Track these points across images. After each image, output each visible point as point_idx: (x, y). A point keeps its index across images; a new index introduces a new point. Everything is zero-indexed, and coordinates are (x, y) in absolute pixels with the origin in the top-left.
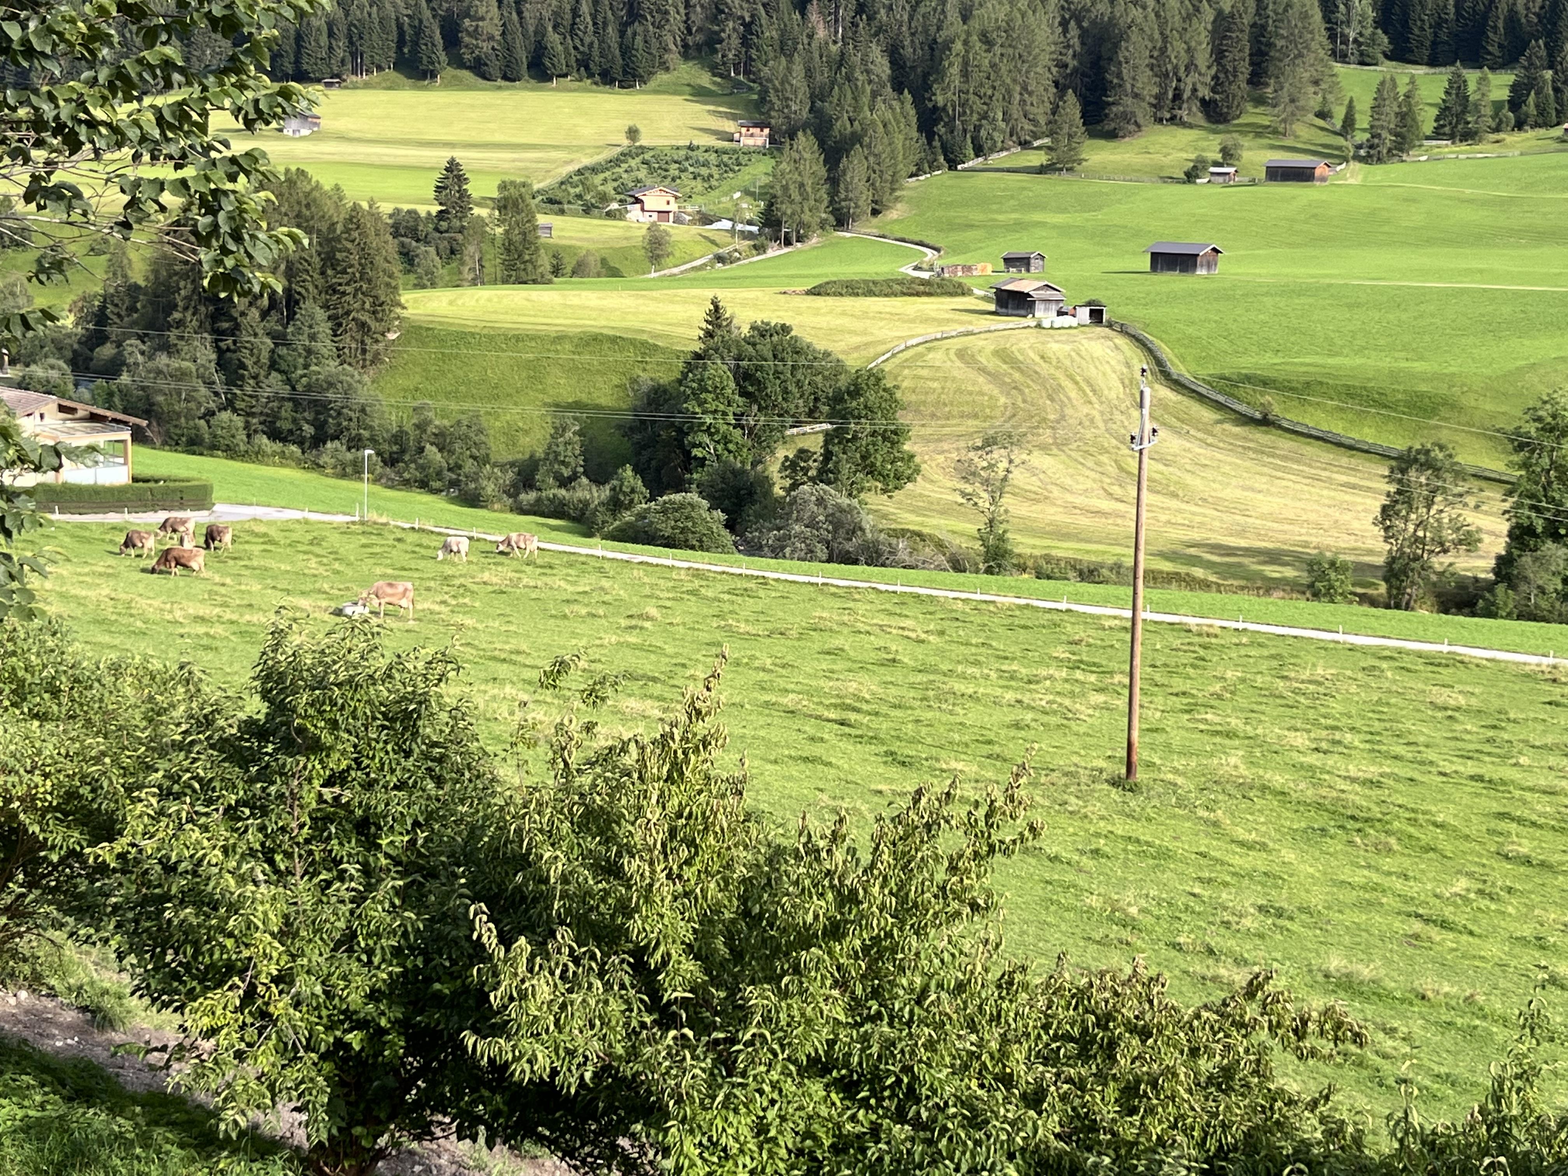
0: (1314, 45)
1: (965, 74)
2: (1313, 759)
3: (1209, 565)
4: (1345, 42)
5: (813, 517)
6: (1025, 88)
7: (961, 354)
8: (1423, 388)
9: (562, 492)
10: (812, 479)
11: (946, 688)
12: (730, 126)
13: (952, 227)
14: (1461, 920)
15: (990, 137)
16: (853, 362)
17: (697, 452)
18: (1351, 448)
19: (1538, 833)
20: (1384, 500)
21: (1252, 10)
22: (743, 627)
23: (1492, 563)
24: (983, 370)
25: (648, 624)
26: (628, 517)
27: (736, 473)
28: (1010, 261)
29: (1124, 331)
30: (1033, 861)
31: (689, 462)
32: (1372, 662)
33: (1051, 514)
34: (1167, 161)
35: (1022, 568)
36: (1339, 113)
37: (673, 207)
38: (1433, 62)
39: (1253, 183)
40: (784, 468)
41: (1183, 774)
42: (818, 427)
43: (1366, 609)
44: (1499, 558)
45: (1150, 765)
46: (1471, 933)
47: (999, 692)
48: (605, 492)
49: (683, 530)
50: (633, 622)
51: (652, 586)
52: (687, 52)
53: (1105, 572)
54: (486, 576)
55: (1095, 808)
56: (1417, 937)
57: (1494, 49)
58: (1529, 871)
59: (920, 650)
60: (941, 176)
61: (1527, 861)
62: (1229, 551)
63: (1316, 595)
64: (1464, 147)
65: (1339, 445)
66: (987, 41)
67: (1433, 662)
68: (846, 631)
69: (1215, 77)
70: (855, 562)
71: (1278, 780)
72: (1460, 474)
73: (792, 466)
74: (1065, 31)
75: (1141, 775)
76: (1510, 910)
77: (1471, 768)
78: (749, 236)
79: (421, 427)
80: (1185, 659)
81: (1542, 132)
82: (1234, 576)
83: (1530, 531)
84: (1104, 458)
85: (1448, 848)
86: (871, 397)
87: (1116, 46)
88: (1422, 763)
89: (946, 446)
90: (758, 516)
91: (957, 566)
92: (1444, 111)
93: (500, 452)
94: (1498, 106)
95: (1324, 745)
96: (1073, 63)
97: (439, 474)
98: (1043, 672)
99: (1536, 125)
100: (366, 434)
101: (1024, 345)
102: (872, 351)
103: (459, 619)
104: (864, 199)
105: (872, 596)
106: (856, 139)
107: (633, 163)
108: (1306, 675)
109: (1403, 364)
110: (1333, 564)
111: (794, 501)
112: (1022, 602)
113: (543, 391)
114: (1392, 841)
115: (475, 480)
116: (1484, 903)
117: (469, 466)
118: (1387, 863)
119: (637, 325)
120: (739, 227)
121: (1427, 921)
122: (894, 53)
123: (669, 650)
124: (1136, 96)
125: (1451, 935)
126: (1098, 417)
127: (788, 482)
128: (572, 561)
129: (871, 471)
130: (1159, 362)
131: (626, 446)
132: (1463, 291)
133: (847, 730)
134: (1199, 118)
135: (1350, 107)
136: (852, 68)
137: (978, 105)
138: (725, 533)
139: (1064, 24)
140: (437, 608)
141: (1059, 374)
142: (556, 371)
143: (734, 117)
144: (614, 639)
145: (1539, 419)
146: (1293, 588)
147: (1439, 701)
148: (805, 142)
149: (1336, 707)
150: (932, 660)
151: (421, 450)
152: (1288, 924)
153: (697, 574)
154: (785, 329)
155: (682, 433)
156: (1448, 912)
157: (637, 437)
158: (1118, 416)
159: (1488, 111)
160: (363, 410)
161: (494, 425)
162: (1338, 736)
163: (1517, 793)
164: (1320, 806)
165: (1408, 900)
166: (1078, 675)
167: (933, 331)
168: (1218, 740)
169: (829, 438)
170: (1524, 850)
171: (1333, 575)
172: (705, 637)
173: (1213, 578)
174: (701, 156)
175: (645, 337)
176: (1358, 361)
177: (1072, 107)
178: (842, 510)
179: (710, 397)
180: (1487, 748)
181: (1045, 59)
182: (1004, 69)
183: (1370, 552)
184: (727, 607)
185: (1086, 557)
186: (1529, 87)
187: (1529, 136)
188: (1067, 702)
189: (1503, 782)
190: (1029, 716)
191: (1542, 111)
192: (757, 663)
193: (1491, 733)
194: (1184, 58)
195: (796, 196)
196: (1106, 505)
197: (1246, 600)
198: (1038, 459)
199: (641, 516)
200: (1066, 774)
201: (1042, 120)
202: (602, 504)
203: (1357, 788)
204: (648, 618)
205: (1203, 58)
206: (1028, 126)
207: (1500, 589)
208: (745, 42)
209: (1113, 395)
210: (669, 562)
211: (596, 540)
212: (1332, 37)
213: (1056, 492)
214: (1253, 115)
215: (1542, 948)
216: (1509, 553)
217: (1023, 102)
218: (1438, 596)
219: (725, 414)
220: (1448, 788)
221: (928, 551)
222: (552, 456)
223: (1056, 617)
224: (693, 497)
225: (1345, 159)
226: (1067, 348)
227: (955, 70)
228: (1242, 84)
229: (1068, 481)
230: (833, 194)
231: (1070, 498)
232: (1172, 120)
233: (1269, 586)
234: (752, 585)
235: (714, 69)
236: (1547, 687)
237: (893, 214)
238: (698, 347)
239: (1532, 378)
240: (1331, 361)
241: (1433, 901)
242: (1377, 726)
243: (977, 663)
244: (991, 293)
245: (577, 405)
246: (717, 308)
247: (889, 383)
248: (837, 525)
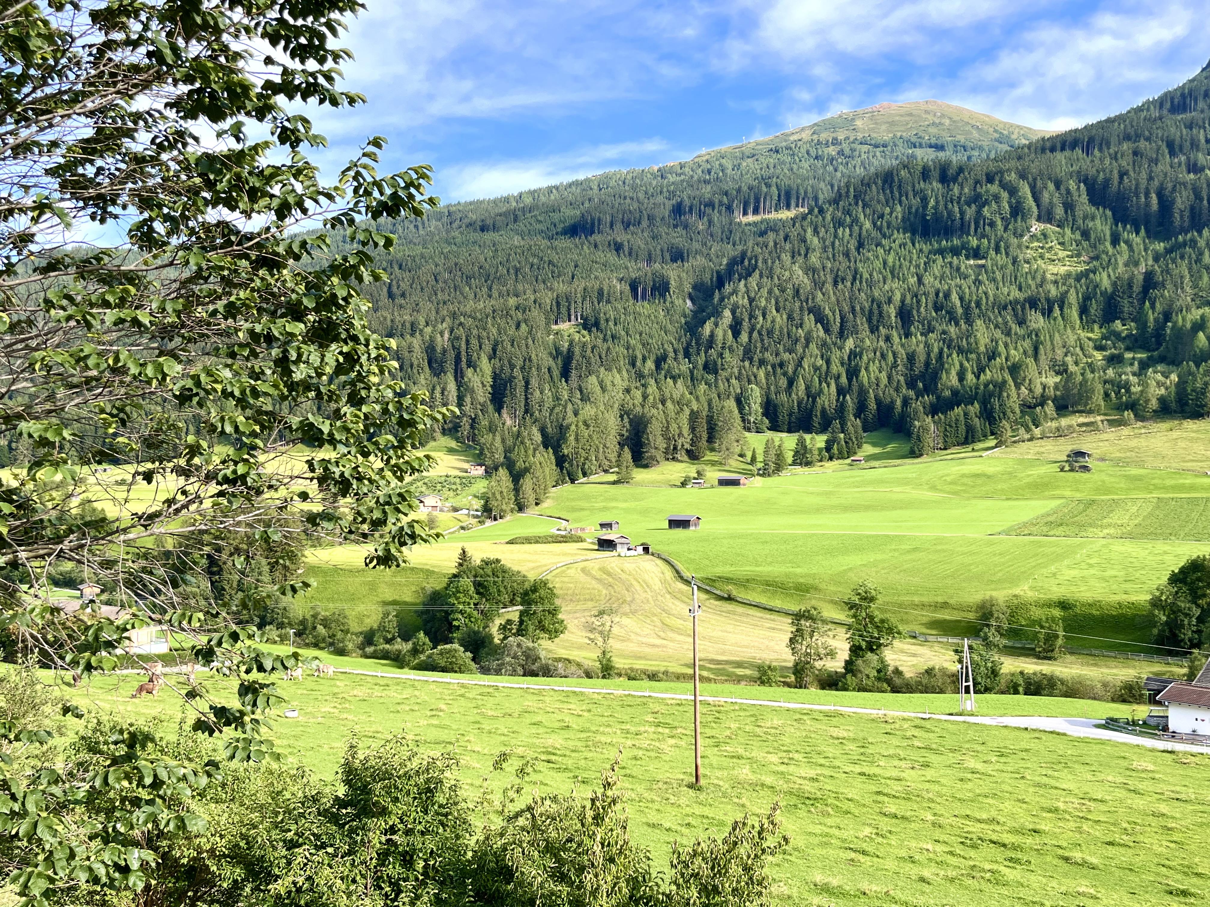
0: (735, 425)
1: (577, 440)
2: (783, 768)
3: (709, 670)
4: (749, 423)
5: (515, 654)
6: (605, 446)
7: (583, 570)
8: (801, 580)
9: (387, 646)
10: (514, 634)
11: (596, 740)
12: (466, 466)
13: (574, 510)
14: (870, 849)
15: (590, 468)
16: (532, 576)
17: (455, 623)
18: (771, 610)
19: (897, 801)
20: (790, 635)
21: (707, 409)
22: (490, 713)
23: (843, 664)
24: (594, 578)
25: (441, 714)
26: (423, 657)
27: (476, 633)
28: (602, 525)
29: (659, 557)
30: (658, 831)
31: (451, 628)
32: (798, 716)
33: (632, 647)
34: (672, 477)
35: (620, 675)
36: (749, 455)
37: (439, 504)
38: (789, 431)
39: (712, 487)
40: (500, 629)
41: (721, 779)
42: (515, 608)
43: (787, 689)
44: (846, 661)
45: (705, 776)
46: (878, 856)
47: (623, 740)
48: (409, 646)
49: (451, 663)
50: (434, 713)
51: (441, 693)
52: (444, 432)
53: (661, 675)
54: (355, 692)
55: (683, 801)
56: (852, 860)
57: (816, 425)
58: (897, 821)
59: (580, 720)
60: (568, 487)
61: (895, 816)
62: (719, 662)
63: (763, 683)
64: (806, 469)
65: (765, 609)
66: (587, 425)
67: (828, 715)
68: (541, 712)
69: (692, 439)
70: (537, 675)
71: (769, 780)
72: (824, 622)
73: (503, 628)
74: (622, 420)
75: (702, 782)
76: (893, 843)
77: (857, 769)
78: (477, 517)
79: (314, 616)
80: (710, 719)
81: (841, 461)
82: (722, 675)
83: (859, 648)
84: (655, 619)
85: (856, 812)
86: (542, 592)
87: (646, 426)
88: (834, 767)
89: (578, 615)
90: (488, 654)
91: (589, 675)
92: (796, 453)
93: (355, 627)
94: (820, 450)
95: (786, 761)
96: (626, 434)
97: (324, 640)
98: (642, 729)
99: (838, 458)
100: (286, 621)
101: (613, 565)
102: (540, 570)
103: (345, 716)
104: (531, 498)
105: (552, 693)
106: (527, 470)
107: (419, 484)
108: (769, 724)
109: (791, 570)
110: (769, 667)
111: (506, 646)
112: (627, 693)
113: (377, 596)
114: (829, 809)
115: (343, 642)
116: (880, 840)
117: (339, 635)
118: (829, 821)
119: (424, 562)
120: (472, 513)
121: (855, 851)
122: (543, 431)
123: (454, 727)
124: (656, 448)
125: (868, 858)
126: (650, 599)
127: (502, 636)
128: (398, 682)
129: (543, 629)
130: (677, 572)
131: (419, 621)
132: (813, 535)
133: (551, 765)
134: (686, 458)
135: (754, 451)
136: (524, 438)
137: (583, 454)
138: (472, 663)
139: (621, 416)
140: (332, 710)
141: (630, 578)
142: (383, 585)
143: (468, 462)
144: (425, 723)
145: (859, 594)
146: (752, 680)
147: (835, 735)
148: (503, 472)
149: (787, 740)
150: (588, 725)
151: (315, 628)
152: (788, 857)
153: (463, 686)
154: (498, 561)
155: (447, 613)
156: (865, 846)
157: (424, 616)
158: (660, 598)
159: (816, 452)
160: (285, 609)
161: (351, 614)
162: (791, 755)
163: (883, 781)
164: (791, 793)
165: (844, 841)
166: (660, 730)
167: (569, 559)
168: (735, 760)
169: (522, 613)
170: (893, 810)
171: (770, 673)
172: (472, 719)
173: (712, 676)
174: (452, 480)
175: (428, 567)
176: (770, 569)
177: (627, 454)
178: (529, 649)
179: (461, 595)
180: (862, 758)
181: (613, 432)
182: (595, 438)
183: (785, 661)
184: (480, 702)
185: (650, 668)
186: (834, 441)
187: (836, 463)
188: (657, 744)
189: (875, 776)
190: (640, 753)
191: (840, 452)
192: (499, 732)
193: (862, 750)
194: (677, 431)
195: (498, 497)
196: (658, 642)
197: (729, 687)
198: (625, 621)
199: (429, 657)
200: (666, 783)
201: (614, 460)
202: (408, 651)
203: (807, 782)
204: (441, 711)
205: (686, 431)
206: (607, 463)
207: (849, 676)
208: (472, 427)
209: (656, 588)
210: (448, 680)
211: (406, 670)
212: (743, 421)
213: (633, 636)
214: (709, 456)
215: (913, 862)
216: (851, 659)
217: (604, 452)
218: (819, 681)
219: (469, 604)
220: (850, 780)
221: (573, 668)
222: (382, 628)
223: (644, 700)
224: (456, 646)
225: (753, 475)
226: (634, 566)
227: (572, 438)
228: (704, 443)
229: (638, 631)
230: (517, 495)
231: (640, 639)
232: (673, 459)
233: (738, 680)
234: (491, 690)
235: (457, 440)
236: (883, 725)
237: (544, 505)
238: (455, 571)
239: (851, 574)
240: (757, 569)
241: (855, 840)
242: (808, 749)
243: (609, 726)
244: (596, 541)
245: (394, 603)
246: (464, 552)
247: (551, 586)
248: (528, 657)
